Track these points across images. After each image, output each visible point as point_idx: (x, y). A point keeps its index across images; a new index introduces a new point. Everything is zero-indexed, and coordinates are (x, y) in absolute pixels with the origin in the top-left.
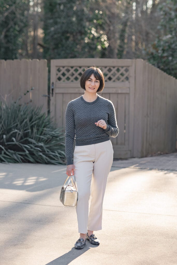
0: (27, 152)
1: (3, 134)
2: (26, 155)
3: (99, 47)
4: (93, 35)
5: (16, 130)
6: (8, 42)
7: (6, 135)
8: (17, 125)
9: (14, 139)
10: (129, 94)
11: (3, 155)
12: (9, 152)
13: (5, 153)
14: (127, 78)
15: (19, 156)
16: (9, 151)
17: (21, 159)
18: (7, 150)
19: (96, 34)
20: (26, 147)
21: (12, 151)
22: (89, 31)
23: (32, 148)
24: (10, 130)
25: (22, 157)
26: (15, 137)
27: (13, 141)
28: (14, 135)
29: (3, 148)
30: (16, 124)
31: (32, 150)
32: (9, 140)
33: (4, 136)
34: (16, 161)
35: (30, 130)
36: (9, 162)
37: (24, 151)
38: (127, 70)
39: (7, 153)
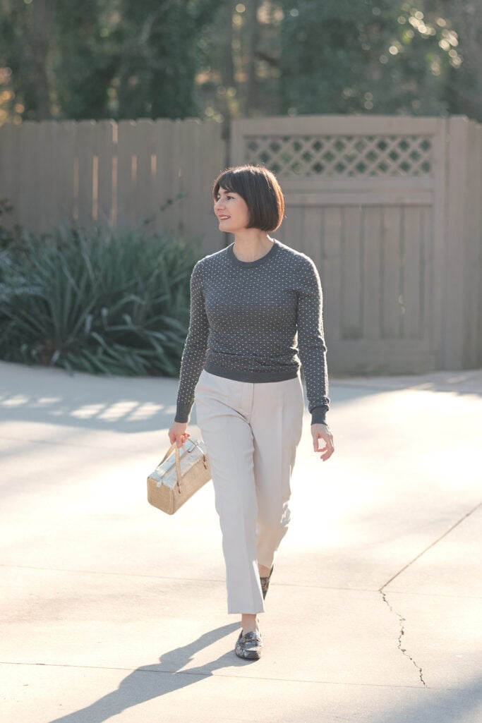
0: (160, 350)
1: (103, 306)
2: (157, 358)
3: (435, 68)
4: (416, 31)
5: (133, 297)
6: (163, 53)
7: (108, 307)
8: (136, 284)
9: (127, 318)
10: (430, 206)
11: (100, 356)
12: (116, 350)
13: (105, 353)
14: (426, 167)
15: (141, 360)
16: (117, 347)
17: (145, 366)
18: (109, 344)
19: (424, 29)
20: (158, 339)
21: (123, 349)
22: (401, 20)
23: (170, 339)
24: (119, 295)
25: (148, 364)
26: (130, 314)
27: (125, 323)
28: (128, 308)
29: (100, 339)
30: (132, 282)
31: (172, 345)
32: (116, 319)
33: (105, 312)
34: (130, 372)
35: (167, 297)
36: (115, 374)
37: (153, 348)
38: (426, 145)
39: (111, 352)
